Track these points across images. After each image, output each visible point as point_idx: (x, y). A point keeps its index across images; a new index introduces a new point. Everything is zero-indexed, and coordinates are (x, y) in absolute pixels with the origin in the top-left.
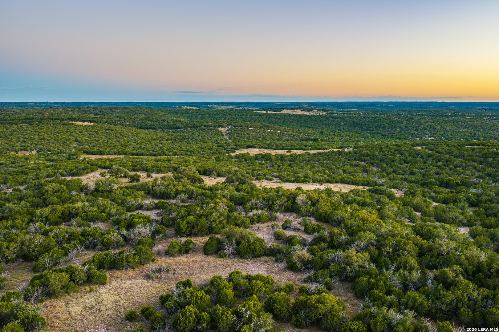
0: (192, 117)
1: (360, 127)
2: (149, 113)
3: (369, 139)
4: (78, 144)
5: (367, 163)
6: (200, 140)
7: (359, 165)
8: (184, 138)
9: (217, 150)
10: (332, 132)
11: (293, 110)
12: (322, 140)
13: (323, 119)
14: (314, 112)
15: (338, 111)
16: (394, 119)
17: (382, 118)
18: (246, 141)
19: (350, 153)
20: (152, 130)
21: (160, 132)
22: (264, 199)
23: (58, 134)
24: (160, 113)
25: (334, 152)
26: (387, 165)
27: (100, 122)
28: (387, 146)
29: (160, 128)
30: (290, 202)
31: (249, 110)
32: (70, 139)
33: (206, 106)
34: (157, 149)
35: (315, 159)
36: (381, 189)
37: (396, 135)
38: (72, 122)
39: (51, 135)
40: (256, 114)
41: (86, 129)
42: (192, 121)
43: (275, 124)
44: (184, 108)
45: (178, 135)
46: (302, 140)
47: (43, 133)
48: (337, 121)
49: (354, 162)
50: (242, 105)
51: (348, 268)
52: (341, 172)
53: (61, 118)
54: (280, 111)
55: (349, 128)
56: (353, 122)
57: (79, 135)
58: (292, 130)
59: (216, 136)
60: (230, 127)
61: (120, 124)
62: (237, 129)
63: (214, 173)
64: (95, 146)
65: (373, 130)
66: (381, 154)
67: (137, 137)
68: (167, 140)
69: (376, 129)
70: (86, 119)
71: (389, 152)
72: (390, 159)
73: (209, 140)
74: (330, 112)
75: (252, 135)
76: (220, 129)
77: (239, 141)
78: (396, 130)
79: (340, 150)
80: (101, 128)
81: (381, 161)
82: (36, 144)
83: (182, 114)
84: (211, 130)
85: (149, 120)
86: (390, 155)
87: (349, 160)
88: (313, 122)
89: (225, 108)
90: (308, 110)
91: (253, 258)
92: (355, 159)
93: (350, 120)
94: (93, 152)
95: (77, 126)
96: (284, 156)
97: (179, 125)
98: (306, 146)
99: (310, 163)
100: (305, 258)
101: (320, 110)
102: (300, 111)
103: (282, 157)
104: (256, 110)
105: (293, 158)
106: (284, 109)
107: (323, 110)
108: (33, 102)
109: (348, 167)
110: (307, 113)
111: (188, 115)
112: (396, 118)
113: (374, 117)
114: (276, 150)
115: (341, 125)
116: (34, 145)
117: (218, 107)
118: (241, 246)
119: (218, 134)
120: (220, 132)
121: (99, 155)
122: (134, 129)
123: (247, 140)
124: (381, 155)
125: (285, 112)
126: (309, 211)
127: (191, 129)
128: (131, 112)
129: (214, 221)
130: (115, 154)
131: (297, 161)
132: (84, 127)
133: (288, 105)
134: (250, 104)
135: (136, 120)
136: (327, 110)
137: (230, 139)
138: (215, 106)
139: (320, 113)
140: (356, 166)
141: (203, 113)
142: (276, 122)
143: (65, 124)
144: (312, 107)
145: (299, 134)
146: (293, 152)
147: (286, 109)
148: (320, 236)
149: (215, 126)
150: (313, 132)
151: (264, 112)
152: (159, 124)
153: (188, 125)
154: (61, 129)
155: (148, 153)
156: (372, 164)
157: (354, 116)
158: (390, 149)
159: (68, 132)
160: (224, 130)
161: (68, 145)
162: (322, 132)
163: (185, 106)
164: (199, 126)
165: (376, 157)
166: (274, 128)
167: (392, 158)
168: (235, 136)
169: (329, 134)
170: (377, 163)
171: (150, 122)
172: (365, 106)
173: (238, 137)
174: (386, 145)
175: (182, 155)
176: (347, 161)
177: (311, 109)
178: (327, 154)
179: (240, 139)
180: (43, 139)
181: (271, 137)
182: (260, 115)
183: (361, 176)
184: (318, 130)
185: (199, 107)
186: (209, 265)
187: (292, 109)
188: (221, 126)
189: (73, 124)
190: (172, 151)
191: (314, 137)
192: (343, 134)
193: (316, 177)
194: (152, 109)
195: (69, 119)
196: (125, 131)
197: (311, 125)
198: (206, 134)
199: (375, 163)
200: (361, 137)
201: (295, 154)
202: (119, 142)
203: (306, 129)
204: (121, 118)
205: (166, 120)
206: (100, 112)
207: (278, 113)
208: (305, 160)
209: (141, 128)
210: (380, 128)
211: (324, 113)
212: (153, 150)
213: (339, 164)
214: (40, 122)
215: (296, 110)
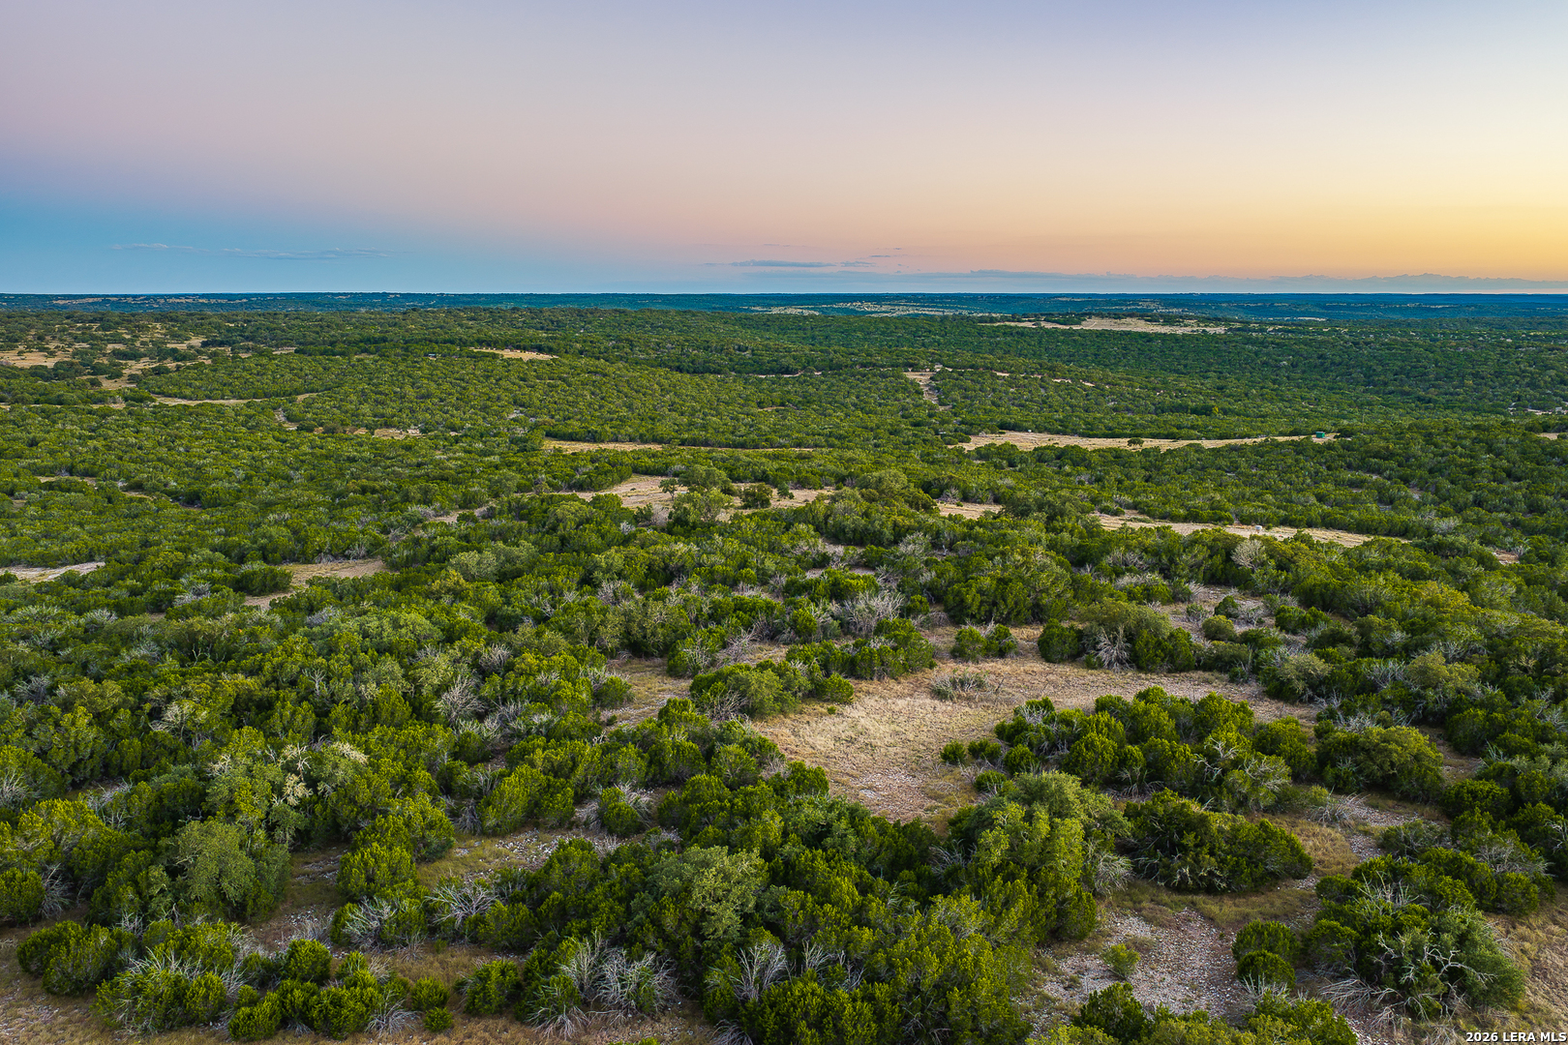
0: (813, 338)
1: (1342, 375)
2: (689, 327)
3: (1376, 408)
4: (521, 412)
5: (1389, 478)
6: (854, 405)
7: (1363, 481)
8: (807, 401)
9: (915, 435)
10: (1254, 387)
11: (1120, 318)
12: (1225, 412)
13: (1223, 347)
14: (1186, 326)
15: (1266, 324)
16: (1457, 348)
17: (1416, 345)
18: (990, 411)
19: (1329, 447)
20: (711, 377)
21: (735, 381)
22: (1146, 550)
23: (464, 385)
24: (722, 328)
25: (1279, 445)
26: (1452, 482)
27: (566, 352)
28: (1446, 430)
29: (734, 370)
30: (1218, 559)
31: (982, 320)
32: (499, 399)
33: (841, 305)
34: (743, 430)
35: (1223, 463)
36: (1452, 544)
37: (1465, 401)
38: (489, 350)
39: (446, 386)
40: (1009, 332)
41: (535, 371)
42: (821, 351)
43: (1070, 362)
44: (775, 311)
45: (788, 392)
46: (1160, 410)
47: (426, 381)
48: (1268, 354)
49: (1348, 475)
50: (950, 303)
51: (1430, 693)
52: (1313, 500)
53: (460, 339)
54: (1079, 324)
55: (1305, 376)
56: (1319, 358)
57: (520, 387)
58: (1128, 380)
59: (900, 396)
60: (938, 368)
61: (621, 358)
62: (961, 374)
63: (953, 491)
64: (569, 419)
65: (1385, 384)
66: (1433, 452)
67: (675, 394)
68: (760, 405)
69: (1395, 380)
70: (527, 343)
71: (1454, 447)
72: (1461, 466)
73: (880, 405)
74: (1238, 325)
75: (1006, 393)
76: (911, 375)
77: (971, 412)
78: (1462, 385)
79: (1295, 438)
80: (574, 368)
81: (1431, 471)
82: (412, 411)
83: (783, 330)
84: (884, 376)
85: (698, 348)
86: (1461, 456)
87: (1329, 468)
88: (1191, 356)
89: (900, 311)
90: (1169, 320)
91: (1170, 671)
92: (1349, 467)
93: (1310, 350)
94: (571, 434)
95: (509, 362)
96: (1124, 453)
97: (785, 361)
98: (1179, 427)
99: (1210, 474)
100: (1315, 670)
101: (1208, 320)
102: (1142, 323)
103: (1117, 455)
104: (1003, 319)
105: (1154, 463)
106: (1090, 315)
107: (1217, 321)
108: (345, 294)
109: (1330, 486)
110: (1166, 330)
111: (801, 333)
112: (1462, 345)
113: (1387, 344)
114: (1089, 436)
115: (1279, 368)
116: (407, 411)
117: (878, 308)
118: (1140, 643)
119: (905, 389)
120: (912, 383)
121: (588, 441)
122: (662, 371)
123: (994, 408)
124: (1431, 455)
125: (1093, 324)
126: (1276, 583)
127: (823, 374)
128: (639, 322)
129: (1046, 591)
130: (632, 440)
131: (1167, 468)
132: (527, 364)
133: (1095, 303)
134: (973, 299)
135: (664, 347)
136: (1227, 321)
137: (942, 404)
138: (868, 307)
139: (1208, 329)
140: (1353, 484)
141: (845, 327)
142: (1073, 355)
143: (474, 357)
144: (1174, 310)
145: (1152, 394)
146: (1149, 443)
147: (1097, 315)
148: (1332, 631)
149: (892, 366)
150: (1194, 388)
151: (1029, 325)
152: (731, 360)
153: (814, 362)
154: (470, 369)
155: (722, 439)
156: (1406, 481)
157: (1320, 338)
158: (1459, 438)
159: (488, 377)
160: (921, 378)
161: (497, 414)
162: (1221, 389)
163: (778, 305)
164: (846, 366)
165: (1416, 459)
166: (1073, 374)
167: (1467, 465)
168: (956, 394)
169: (1246, 395)
170: (1421, 478)
171: (702, 354)
172: (1348, 307)
173: (965, 398)
174: (1442, 427)
175: (816, 446)
176: (1323, 469)
177: (1176, 317)
178: (1257, 450)
179: (971, 405)
180: (428, 396)
181: (1064, 399)
182: (1022, 333)
183: (1375, 511)
184: (1209, 380)
185: (820, 310)
186: (1068, 682)
187: (1117, 317)
188: (911, 365)
189: (495, 356)
190: (788, 436)
191: (1197, 401)
192: (1289, 395)
193: (1248, 509)
194: (694, 315)
195: (480, 343)
196: (642, 376)
197: (1185, 366)
198: (869, 388)
199: (1414, 477)
200: (1350, 406)
201: (1157, 449)
202: (630, 407)
203: (1171, 378)
204: (621, 341)
205: (747, 348)
206: (552, 322)
207: (1075, 328)
208: (1192, 466)
209: (679, 369)
210: (1408, 377)
211: (1221, 330)
212: (733, 433)
213: (1301, 479)
214: (406, 350)
215: (1128, 320)
